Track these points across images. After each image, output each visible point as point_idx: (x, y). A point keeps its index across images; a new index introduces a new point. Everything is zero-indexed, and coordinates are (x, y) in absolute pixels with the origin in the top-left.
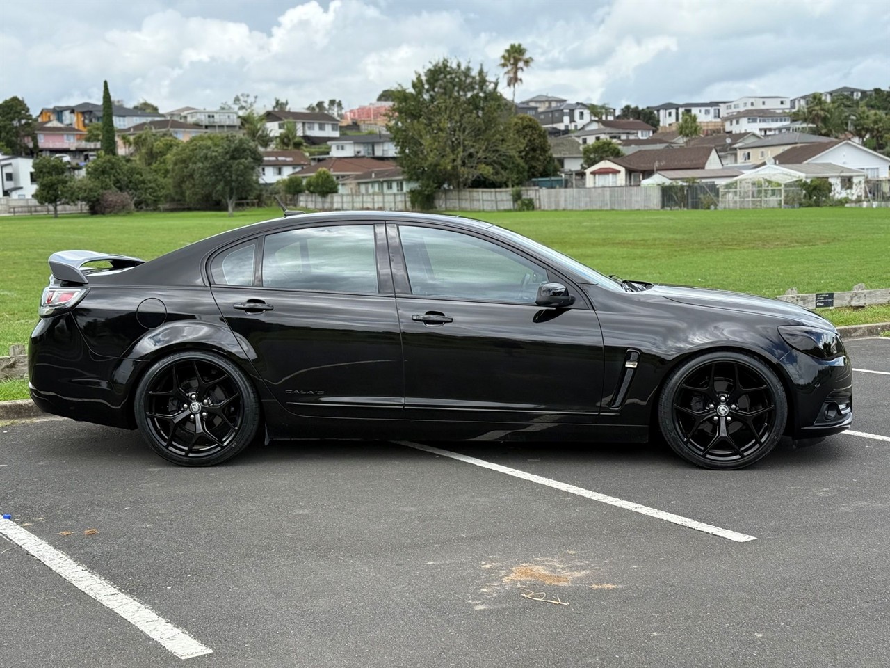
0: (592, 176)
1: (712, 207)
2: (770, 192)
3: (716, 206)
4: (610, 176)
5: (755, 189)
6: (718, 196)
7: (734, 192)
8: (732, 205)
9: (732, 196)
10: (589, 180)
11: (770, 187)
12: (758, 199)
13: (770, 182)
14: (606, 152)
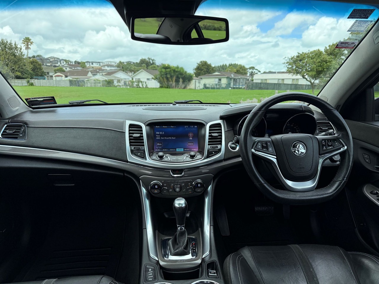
1: (83, 86)
2: (98, 83)
3: (84, 86)
4: (60, 77)
5: (94, 82)
6: (84, 83)
7: (89, 82)
8: (89, 86)
9: (88, 83)
10: (54, 78)
11: (98, 81)
12: (95, 85)
13: (98, 80)
14: (61, 71)
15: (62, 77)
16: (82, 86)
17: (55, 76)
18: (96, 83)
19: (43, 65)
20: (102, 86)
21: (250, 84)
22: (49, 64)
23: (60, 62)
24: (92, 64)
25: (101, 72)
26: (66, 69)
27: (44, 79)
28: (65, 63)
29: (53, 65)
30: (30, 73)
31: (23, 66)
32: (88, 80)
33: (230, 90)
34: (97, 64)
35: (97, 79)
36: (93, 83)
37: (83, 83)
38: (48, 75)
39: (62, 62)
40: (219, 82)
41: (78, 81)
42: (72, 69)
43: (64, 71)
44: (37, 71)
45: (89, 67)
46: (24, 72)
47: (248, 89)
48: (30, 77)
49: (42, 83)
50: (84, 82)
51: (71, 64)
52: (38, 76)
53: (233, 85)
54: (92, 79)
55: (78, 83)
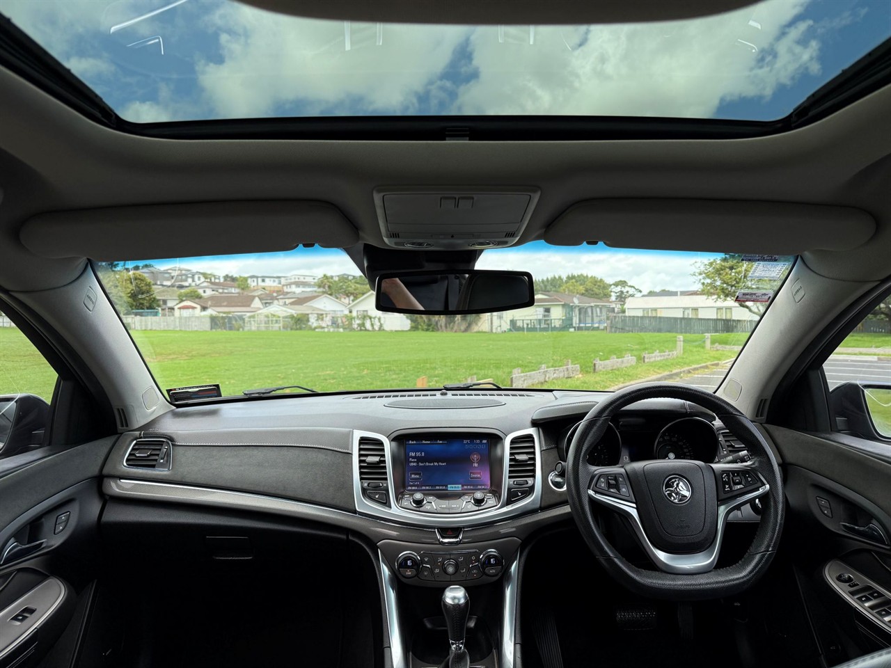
0: (179, 310)
1: (241, 329)
2: (274, 322)
3: (243, 329)
4: (191, 310)
5: (266, 319)
6: (244, 323)
7: (254, 321)
8: (253, 328)
9: (253, 323)
10: (177, 312)
11: (274, 319)
12: (267, 325)
13: (274, 315)
14: (192, 296)
15: (196, 310)
16: (238, 330)
17: (180, 308)
18: (270, 322)
19: (156, 284)
20: (284, 328)
21: (617, 319)
22: (168, 283)
23: (193, 277)
24: (263, 281)
25: (281, 299)
26: (204, 292)
27: (156, 314)
28: (203, 279)
29: (177, 284)
31: (113, 287)
32: (253, 317)
33: (571, 332)
34: (274, 281)
35: (272, 312)
36: (263, 322)
37: (241, 322)
38: (164, 307)
39: (196, 277)
40: (545, 316)
41: (230, 318)
42: (217, 291)
43: (199, 297)
44: (141, 298)
45: (255, 288)
47: (613, 330)
48: (125, 312)
49: (149, 323)
50: (244, 319)
51: (217, 281)
52: (143, 309)
53: (578, 322)
54: (260, 314)
55: (230, 322)
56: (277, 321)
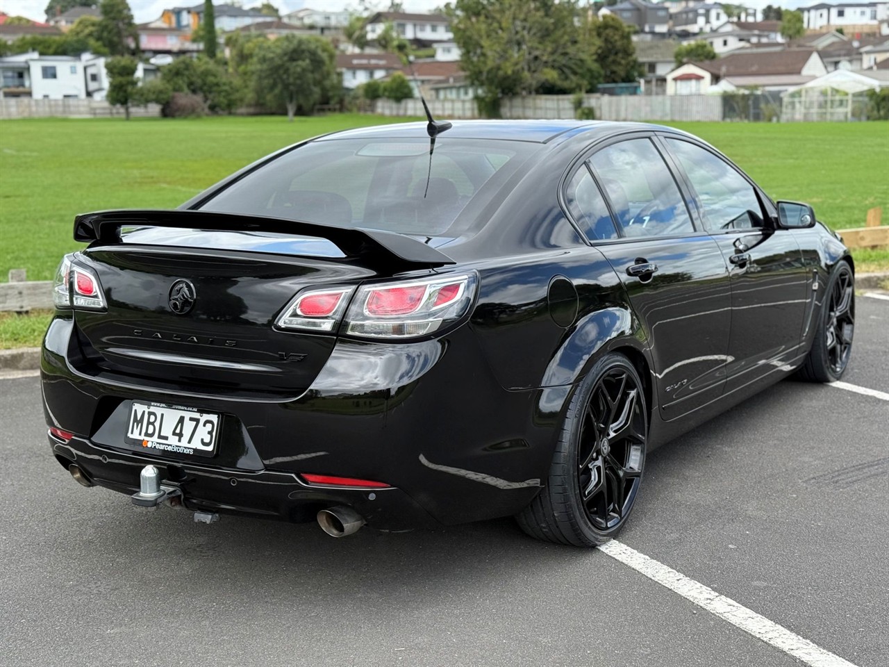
0: (673, 83)
1: (775, 119)
2: (837, 103)
3: (779, 118)
4: (693, 82)
6: (781, 105)
7: (800, 102)
8: (797, 116)
9: (798, 105)
10: (671, 87)
11: (837, 98)
12: (824, 110)
13: (837, 91)
14: (699, 55)
15: (702, 82)
16: (770, 120)
17: (675, 79)
18: (829, 104)
19: (642, 31)
20: (853, 115)
22: (662, 29)
23: (707, 15)
24: (841, 14)
25: (867, 53)
26: (725, 43)
27: (634, 92)
28: (724, 18)
29: (678, 29)
30: (590, 70)
31: (569, 44)
32: (799, 94)
34: (863, 13)
35: (835, 86)
36: (816, 105)
37: (774, 106)
38: (650, 75)
39: (713, 13)
41: (757, 98)
42: (748, 41)
43: (712, 56)
44: (614, 62)
45: (824, 31)
46: (570, 68)
48: (589, 87)
49: (623, 108)
50: (781, 100)
51: (751, 19)
52: (614, 81)
54: (812, 88)
55: (756, 106)
56: (841, 103)
